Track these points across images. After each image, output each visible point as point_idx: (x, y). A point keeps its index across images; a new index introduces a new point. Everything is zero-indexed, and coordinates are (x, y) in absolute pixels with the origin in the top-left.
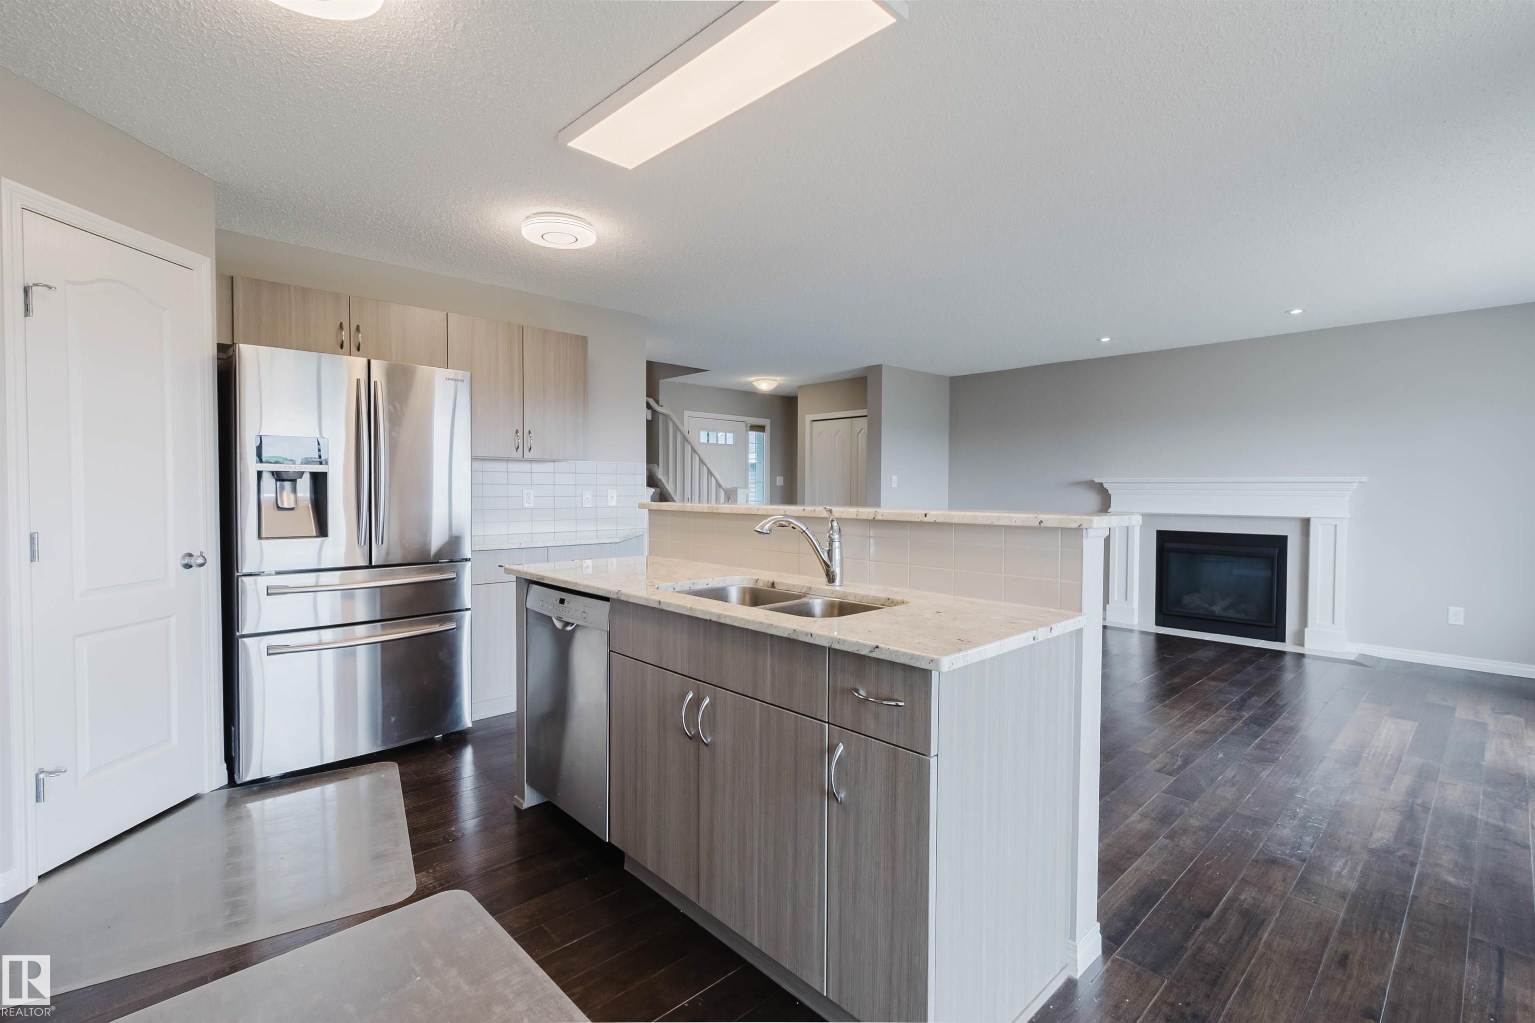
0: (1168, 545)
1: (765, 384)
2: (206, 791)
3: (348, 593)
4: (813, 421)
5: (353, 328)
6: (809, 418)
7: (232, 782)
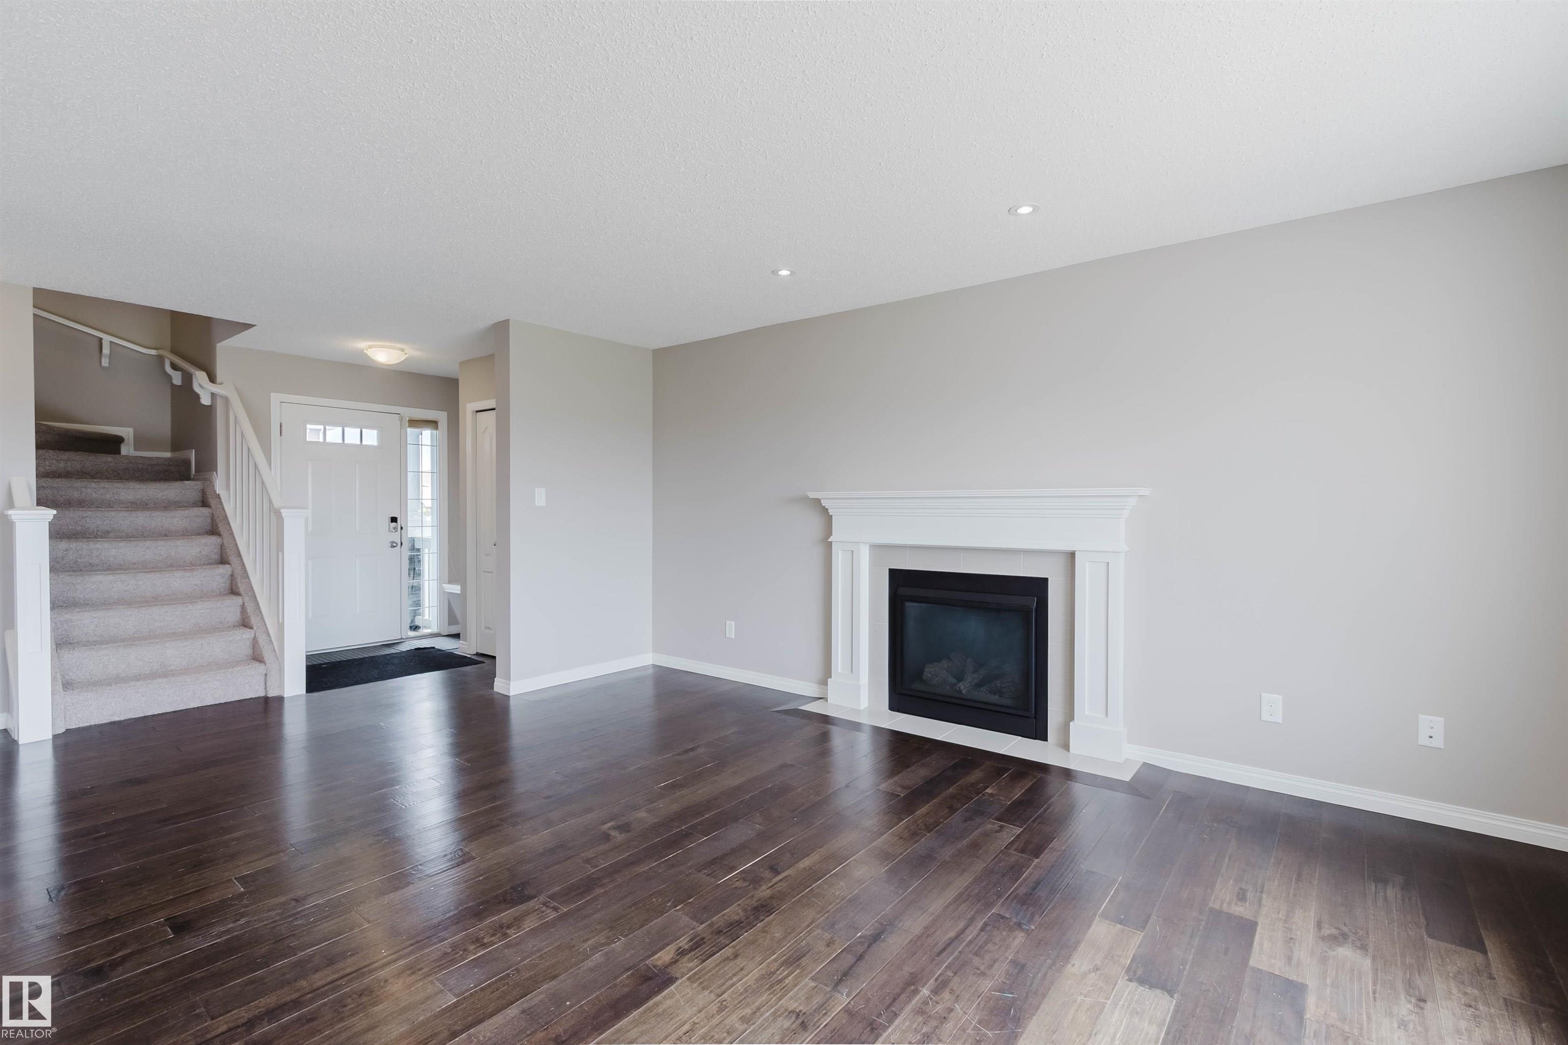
0: (903, 591)
1: (385, 355)
4: (478, 411)
6: (470, 406)
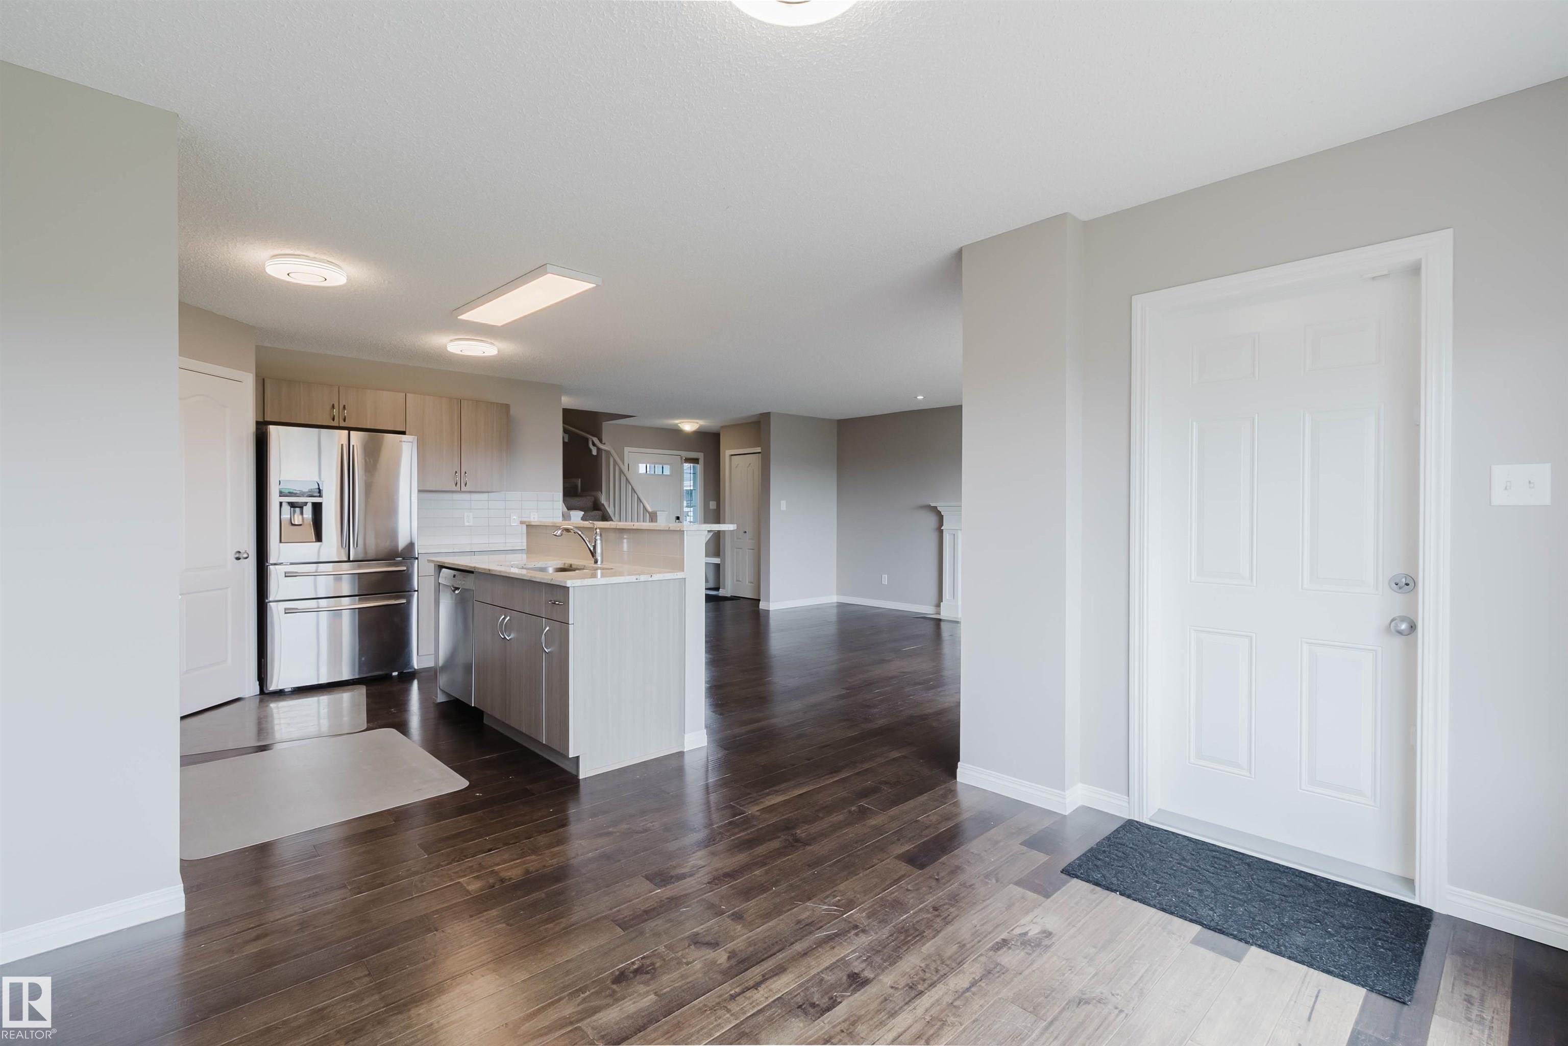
1: (688, 426)
2: (247, 696)
3: (338, 577)
4: (731, 455)
5: (341, 407)
6: (728, 452)
7: (262, 691)
